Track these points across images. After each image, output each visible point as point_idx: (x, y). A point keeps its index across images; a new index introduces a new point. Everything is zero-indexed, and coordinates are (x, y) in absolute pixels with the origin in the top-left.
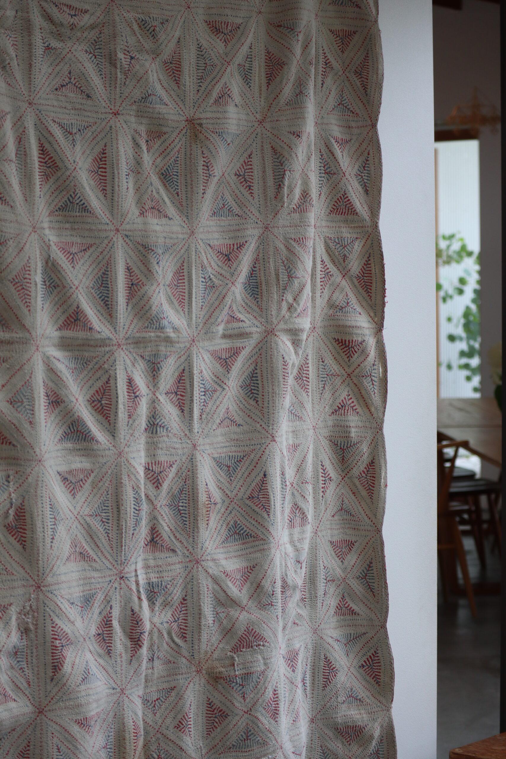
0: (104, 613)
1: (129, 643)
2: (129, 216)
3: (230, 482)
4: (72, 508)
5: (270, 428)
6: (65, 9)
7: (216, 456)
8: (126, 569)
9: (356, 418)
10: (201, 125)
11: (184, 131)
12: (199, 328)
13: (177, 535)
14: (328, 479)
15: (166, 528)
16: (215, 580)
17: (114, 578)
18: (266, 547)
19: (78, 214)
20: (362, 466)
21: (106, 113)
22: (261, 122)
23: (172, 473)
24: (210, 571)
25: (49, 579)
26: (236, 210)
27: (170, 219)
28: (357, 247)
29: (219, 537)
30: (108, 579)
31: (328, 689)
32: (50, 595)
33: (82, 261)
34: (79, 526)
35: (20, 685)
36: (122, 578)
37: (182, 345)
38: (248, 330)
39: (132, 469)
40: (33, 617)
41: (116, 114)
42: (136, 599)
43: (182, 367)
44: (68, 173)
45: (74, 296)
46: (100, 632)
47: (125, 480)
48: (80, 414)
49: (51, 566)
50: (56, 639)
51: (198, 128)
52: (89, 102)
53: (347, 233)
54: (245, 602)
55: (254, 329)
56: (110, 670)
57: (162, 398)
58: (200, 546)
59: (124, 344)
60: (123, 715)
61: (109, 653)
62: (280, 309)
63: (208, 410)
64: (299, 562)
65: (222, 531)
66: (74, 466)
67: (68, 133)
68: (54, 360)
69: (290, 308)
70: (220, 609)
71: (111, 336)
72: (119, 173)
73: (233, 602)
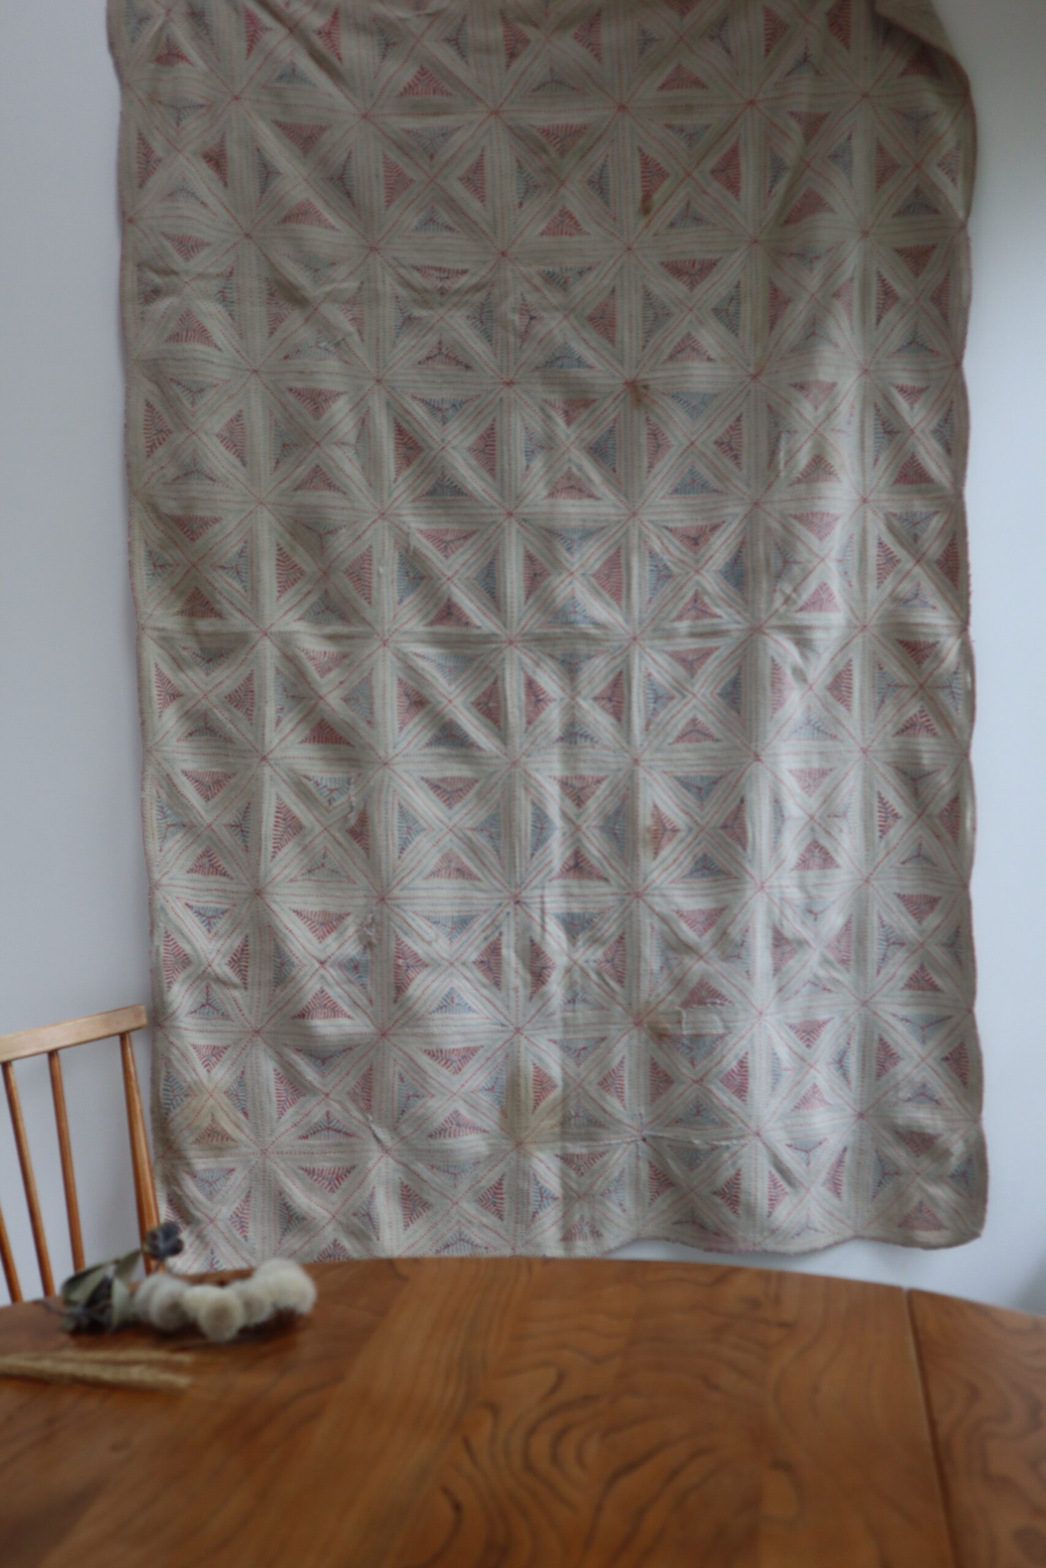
0: (491, 939)
1: (529, 977)
2: (530, 497)
3: (702, 807)
4: (445, 819)
5: (754, 744)
6: (432, 272)
7: (679, 774)
8: (524, 894)
9: (932, 740)
10: (646, 387)
11: (622, 396)
12: (644, 624)
13: (613, 862)
14: (889, 815)
15: (596, 853)
16: (664, 919)
17: (506, 901)
18: (739, 887)
19: (451, 498)
20: (941, 803)
21: (494, 383)
22: (754, 377)
23: (602, 790)
24: (657, 908)
25: (396, 892)
26: (714, 484)
27: (598, 499)
28: (936, 523)
29: (679, 871)
30: (498, 901)
31: (884, 1078)
32: (396, 909)
33: (461, 550)
34: (455, 839)
35: (359, 1002)
36: (517, 902)
37: (616, 644)
38: (724, 627)
39: (532, 782)
40: (377, 931)
41: (510, 384)
42: (538, 929)
43: (618, 670)
44: (433, 454)
45: (445, 587)
46: (485, 959)
47: (521, 793)
48: (452, 716)
49: (399, 878)
50: (399, 957)
51: (642, 390)
52: (469, 373)
53: (919, 506)
54: (704, 950)
55: (734, 626)
56: (499, 1004)
57: (586, 704)
58: (641, 877)
59: (519, 641)
60: (518, 1057)
61: (497, 984)
62: (771, 601)
63: (658, 719)
64: (810, 912)
65: (686, 863)
66: (449, 774)
67: (433, 408)
68: (415, 658)
69: (787, 600)
70: (671, 955)
71: (498, 631)
72: (509, 450)
73: (687, 948)
